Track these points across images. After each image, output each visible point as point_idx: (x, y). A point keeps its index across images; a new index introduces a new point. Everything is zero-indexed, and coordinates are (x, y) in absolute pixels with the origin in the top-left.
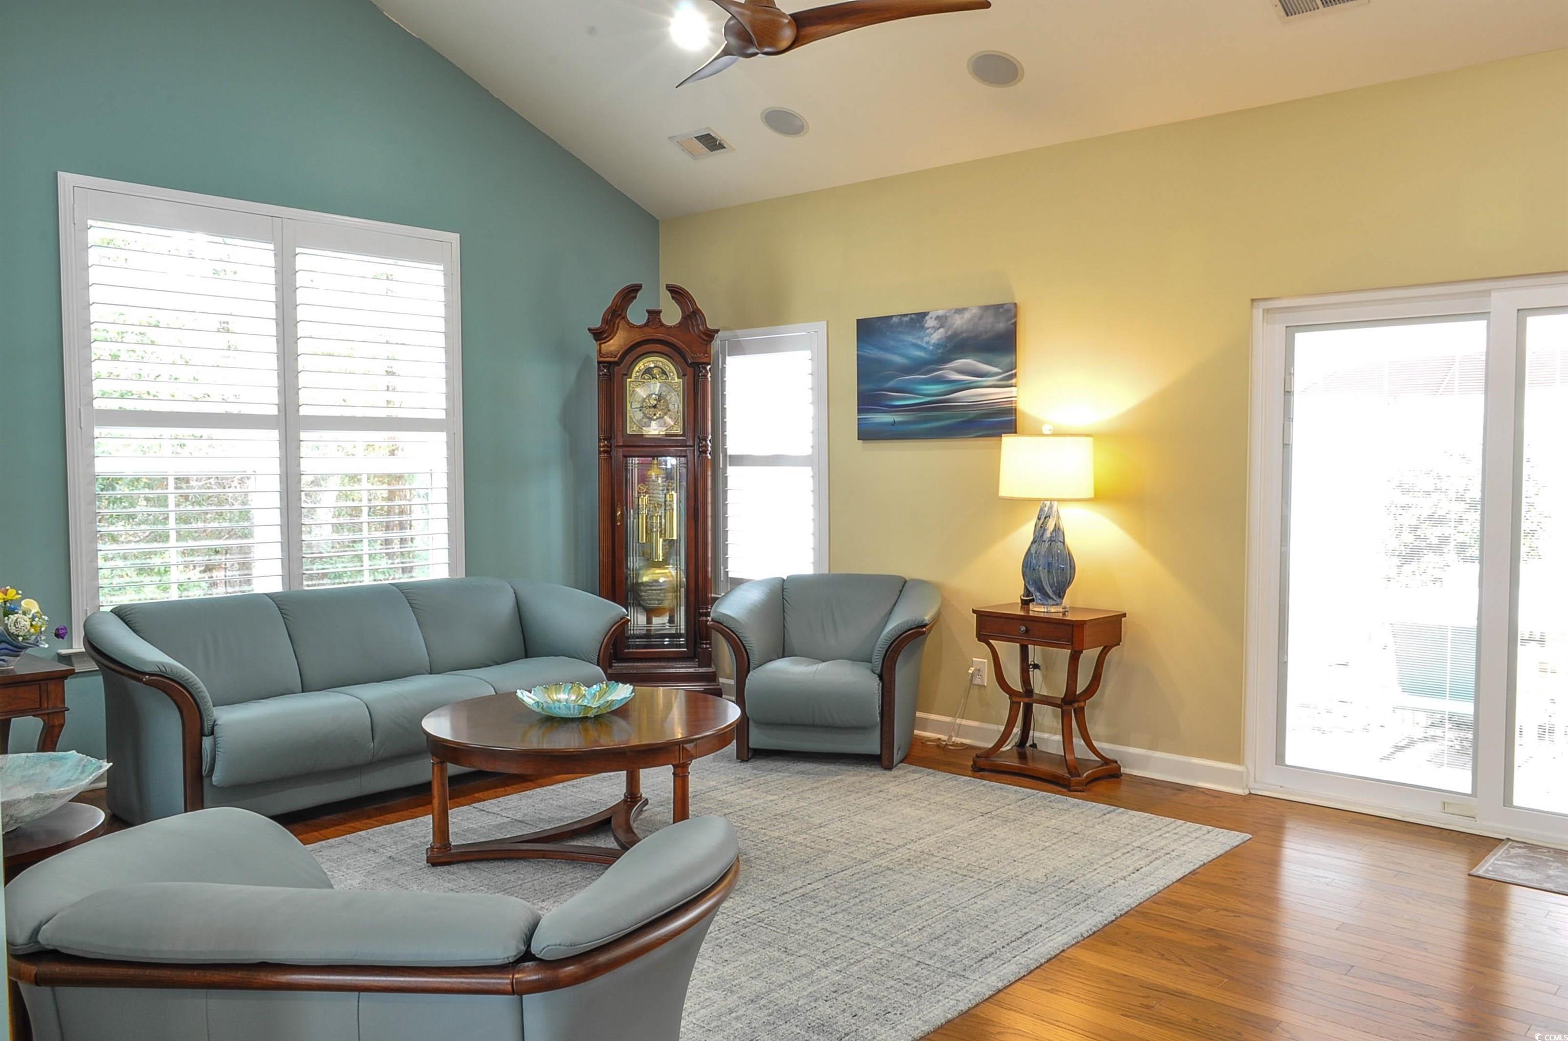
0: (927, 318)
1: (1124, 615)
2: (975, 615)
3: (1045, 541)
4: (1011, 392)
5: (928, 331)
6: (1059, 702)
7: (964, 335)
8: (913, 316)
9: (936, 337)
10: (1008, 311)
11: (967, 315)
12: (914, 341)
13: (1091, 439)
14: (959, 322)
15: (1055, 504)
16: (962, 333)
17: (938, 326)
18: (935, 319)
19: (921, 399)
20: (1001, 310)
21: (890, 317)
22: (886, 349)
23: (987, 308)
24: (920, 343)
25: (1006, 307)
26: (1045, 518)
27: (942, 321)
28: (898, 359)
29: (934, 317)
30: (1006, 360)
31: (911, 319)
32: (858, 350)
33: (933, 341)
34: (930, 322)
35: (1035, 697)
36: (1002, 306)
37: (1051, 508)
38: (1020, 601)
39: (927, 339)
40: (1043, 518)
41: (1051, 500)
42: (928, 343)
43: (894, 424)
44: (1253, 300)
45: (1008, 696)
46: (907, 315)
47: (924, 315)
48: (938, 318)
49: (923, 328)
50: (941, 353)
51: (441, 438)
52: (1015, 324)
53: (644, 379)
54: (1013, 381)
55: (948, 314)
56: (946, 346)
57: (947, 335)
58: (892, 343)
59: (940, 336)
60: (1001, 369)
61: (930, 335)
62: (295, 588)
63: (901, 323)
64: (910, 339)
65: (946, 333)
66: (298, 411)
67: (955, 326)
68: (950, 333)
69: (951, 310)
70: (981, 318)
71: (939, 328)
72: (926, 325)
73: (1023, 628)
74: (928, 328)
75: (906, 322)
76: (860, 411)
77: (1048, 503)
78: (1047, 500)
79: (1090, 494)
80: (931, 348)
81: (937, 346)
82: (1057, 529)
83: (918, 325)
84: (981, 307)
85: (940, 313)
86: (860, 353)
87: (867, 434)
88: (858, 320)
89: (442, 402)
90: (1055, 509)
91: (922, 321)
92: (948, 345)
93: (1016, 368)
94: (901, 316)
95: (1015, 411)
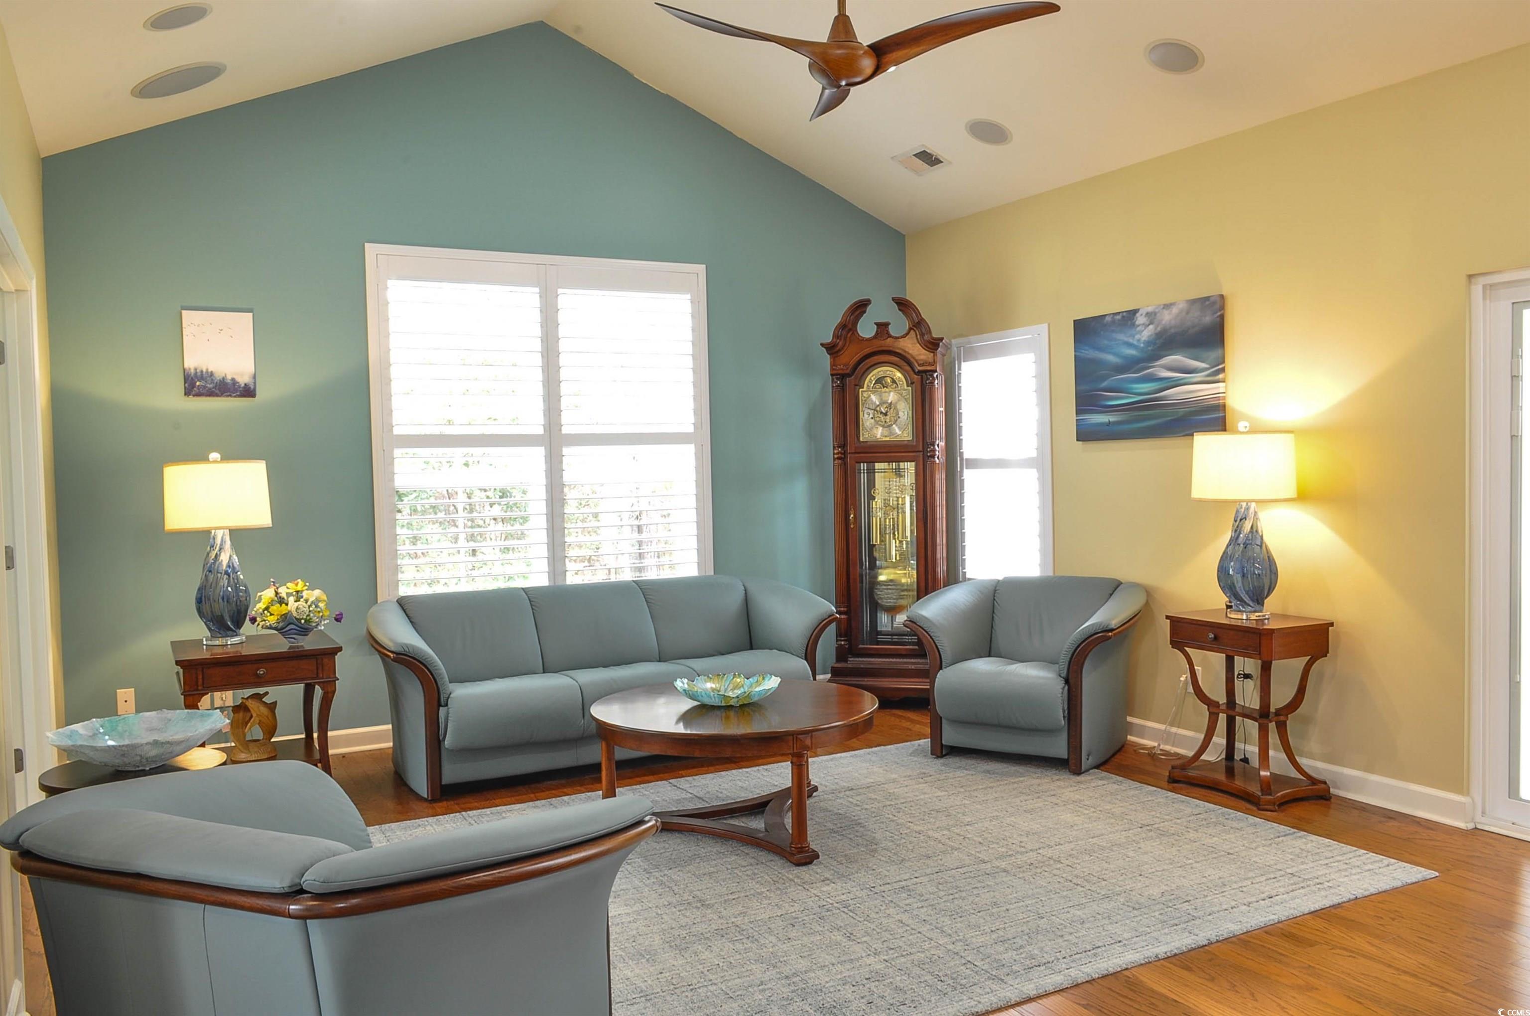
0: (1138, 315)
1: (1332, 624)
2: (1169, 621)
3: (1239, 544)
4: (1219, 388)
5: (1138, 329)
6: (1256, 715)
7: (1173, 331)
8: (1125, 314)
9: (1146, 334)
10: (1214, 303)
11: (1175, 310)
12: (1126, 339)
13: (1292, 436)
14: (1167, 318)
15: (1253, 505)
16: (1171, 328)
18: (1145, 316)
19: (1131, 397)
20: (1207, 303)
21: (1104, 316)
22: (1100, 349)
23: (1193, 302)
24: (1131, 341)
25: (1212, 299)
26: (1241, 520)
27: (1152, 317)
28: (1111, 358)
29: (1144, 315)
30: (1214, 354)
31: (1123, 317)
32: (1075, 351)
33: (1143, 339)
34: (1140, 319)
35: (1237, 709)
36: (1207, 298)
37: (1248, 509)
38: (1225, 607)
39: (1138, 336)
40: (1240, 520)
41: (1248, 502)
42: (1139, 340)
43: (1109, 424)
44: (1470, 277)
45: (1206, 707)
46: (1119, 313)
47: (1135, 312)
48: (1147, 314)
49: (1133, 325)
50: (1152, 350)
51: (689, 450)
52: (1222, 317)
53: (875, 388)
54: (1221, 376)
55: (1157, 310)
56: (1155, 344)
57: (1156, 331)
58: (1106, 342)
59: (1150, 333)
60: (1208, 364)
61: (1141, 332)
62: (559, 583)
63: (1113, 322)
64: (1122, 337)
65: (1156, 329)
66: (560, 430)
67: (1164, 322)
68: (1159, 329)
69: (1160, 305)
70: (1188, 313)
71: (1149, 325)
72: (1137, 323)
73: (1211, 636)
74: (1139, 325)
75: (1119, 320)
76: (1078, 412)
77: (1244, 504)
78: (1243, 501)
79: (1292, 493)
80: (1142, 345)
81: (1148, 343)
82: (1254, 530)
83: (1129, 322)
84: (1188, 301)
85: (1150, 309)
86: (1078, 354)
87: (1085, 435)
88: (1075, 321)
89: (691, 419)
90: (1252, 510)
91: (1133, 319)
92: (1157, 341)
93: (1224, 362)
94: (1114, 314)
95: (1223, 407)
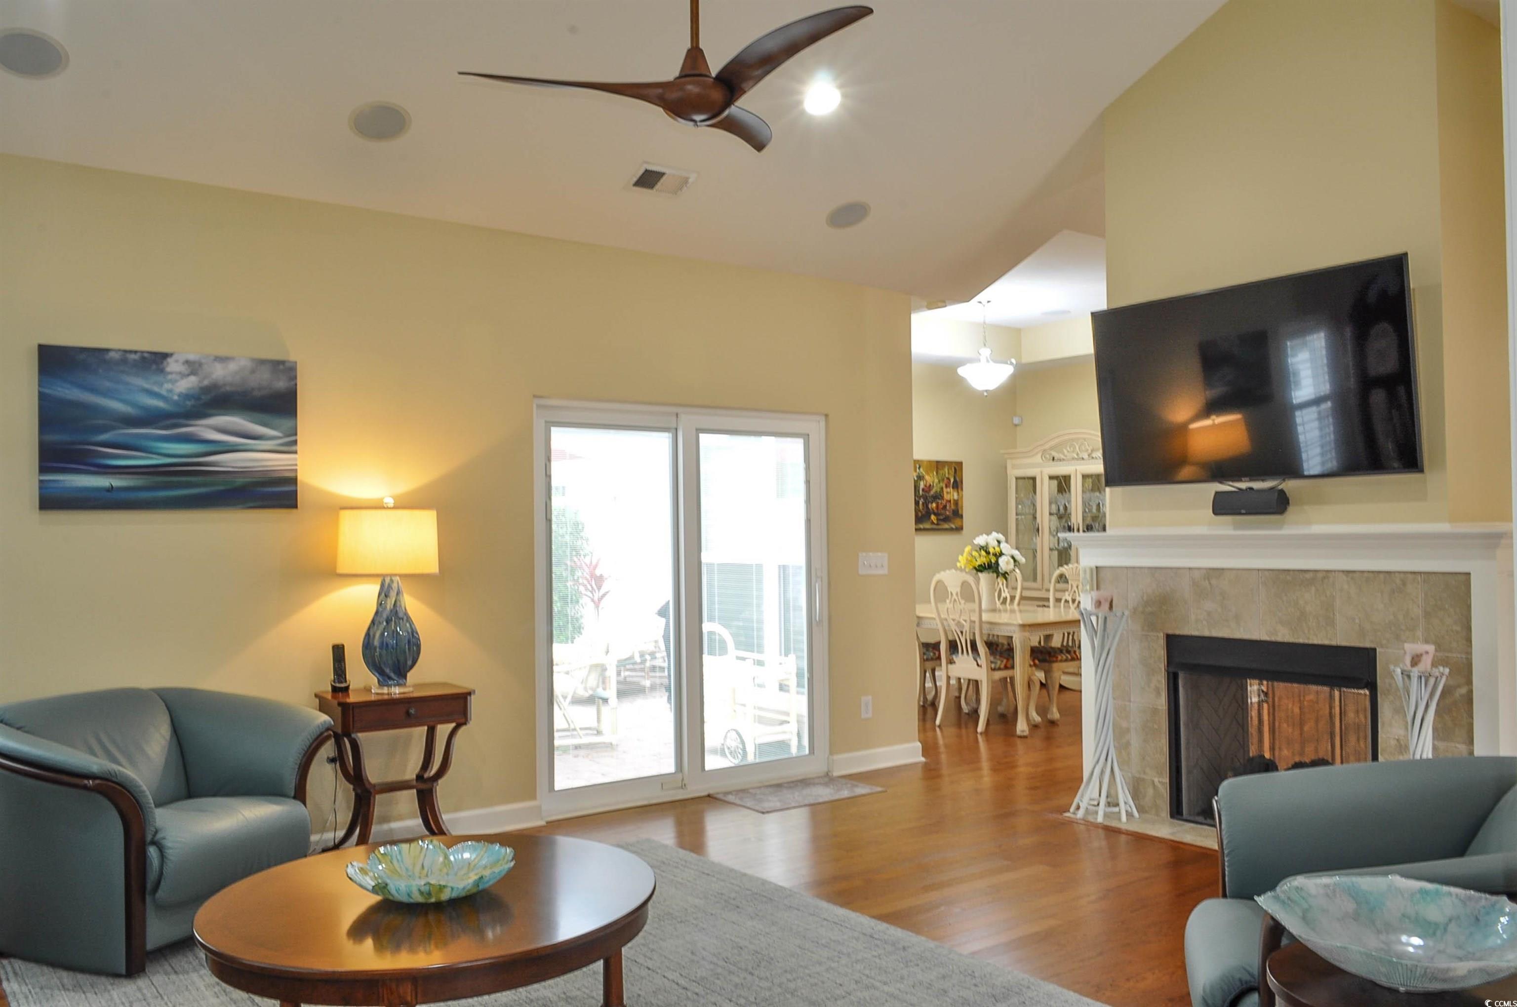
0: (169, 360)
4: (291, 459)
5: (170, 377)
6: (415, 784)
7: (228, 388)
8: (146, 355)
9: (186, 384)
10: (284, 369)
11: (232, 367)
12: (146, 386)
14: (219, 373)
15: (393, 579)
16: (225, 385)
17: (187, 372)
18: (183, 364)
19: (158, 459)
20: (281, 367)
21: (107, 350)
22: (93, 390)
23: (262, 362)
24: (156, 389)
25: (287, 365)
27: (193, 367)
28: (117, 406)
29: (180, 362)
30: (286, 423)
31: (142, 358)
32: (39, 386)
33: (178, 390)
34: (173, 366)
36: (283, 362)
37: (390, 582)
38: (330, 689)
39: (168, 386)
41: (391, 575)
42: (170, 391)
44: (534, 397)
46: (136, 352)
47: (165, 356)
48: (187, 362)
49: (162, 371)
50: (192, 405)
52: (294, 387)
54: (293, 448)
55: (203, 361)
56: (198, 398)
57: (200, 385)
58: (108, 384)
59: (190, 385)
60: (281, 432)
61: (173, 382)
63: (124, 361)
64: (139, 382)
65: (200, 382)
67: (214, 376)
68: (206, 382)
69: (208, 356)
70: (253, 372)
71: (188, 375)
72: (168, 369)
74: (171, 373)
75: (135, 360)
76: (43, 470)
77: (389, 578)
78: (387, 575)
80: (176, 398)
81: (186, 396)
83: (154, 367)
84: (253, 360)
85: (192, 357)
86: (47, 391)
87: (57, 502)
88: (40, 346)
90: (395, 585)
91: (162, 363)
92: (203, 397)
93: (296, 434)
94: (126, 351)
95: (293, 481)
